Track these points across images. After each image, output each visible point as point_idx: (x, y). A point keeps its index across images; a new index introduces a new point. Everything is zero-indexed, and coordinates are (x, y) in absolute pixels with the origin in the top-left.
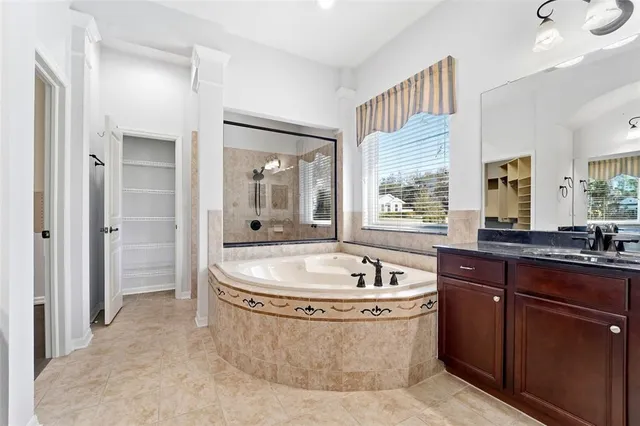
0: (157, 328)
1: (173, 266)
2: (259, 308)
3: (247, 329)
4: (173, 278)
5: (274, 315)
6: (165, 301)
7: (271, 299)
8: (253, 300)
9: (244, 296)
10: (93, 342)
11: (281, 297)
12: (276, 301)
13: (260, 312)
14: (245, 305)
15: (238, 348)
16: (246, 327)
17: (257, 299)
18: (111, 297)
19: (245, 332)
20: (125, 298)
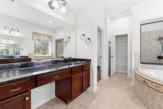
0: (120, 81)
1: (127, 67)
2: (147, 84)
3: (143, 90)
4: (127, 70)
5: (153, 89)
6: (124, 75)
7: (152, 83)
8: (145, 81)
9: (142, 79)
10: (108, 79)
11: (156, 83)
12: (154, 84)
13: (147, 86)
14: (142, 82)
15: (140, 94)
16: (143, 89)
17: (146, 81)
18: (112, 71)
19: (142, 90)
20: (116, 72)
